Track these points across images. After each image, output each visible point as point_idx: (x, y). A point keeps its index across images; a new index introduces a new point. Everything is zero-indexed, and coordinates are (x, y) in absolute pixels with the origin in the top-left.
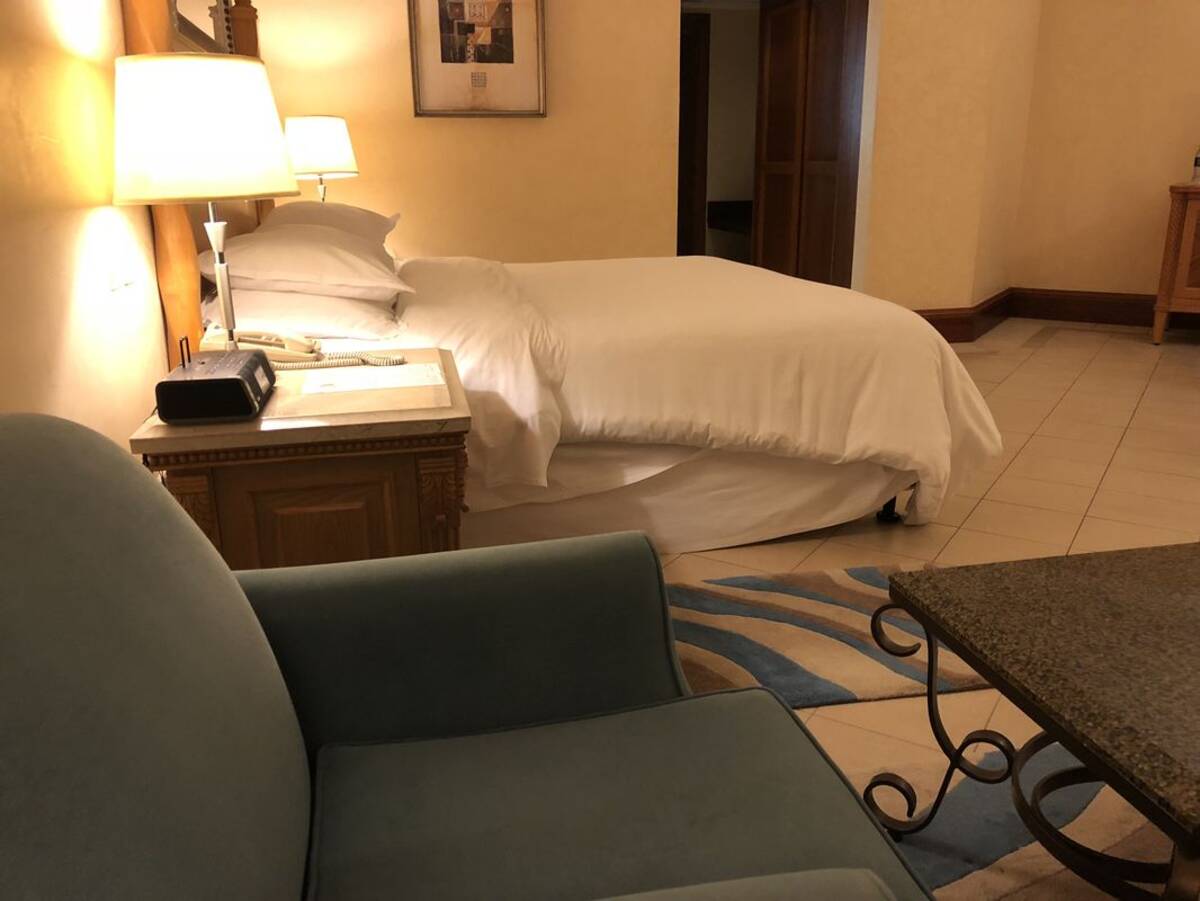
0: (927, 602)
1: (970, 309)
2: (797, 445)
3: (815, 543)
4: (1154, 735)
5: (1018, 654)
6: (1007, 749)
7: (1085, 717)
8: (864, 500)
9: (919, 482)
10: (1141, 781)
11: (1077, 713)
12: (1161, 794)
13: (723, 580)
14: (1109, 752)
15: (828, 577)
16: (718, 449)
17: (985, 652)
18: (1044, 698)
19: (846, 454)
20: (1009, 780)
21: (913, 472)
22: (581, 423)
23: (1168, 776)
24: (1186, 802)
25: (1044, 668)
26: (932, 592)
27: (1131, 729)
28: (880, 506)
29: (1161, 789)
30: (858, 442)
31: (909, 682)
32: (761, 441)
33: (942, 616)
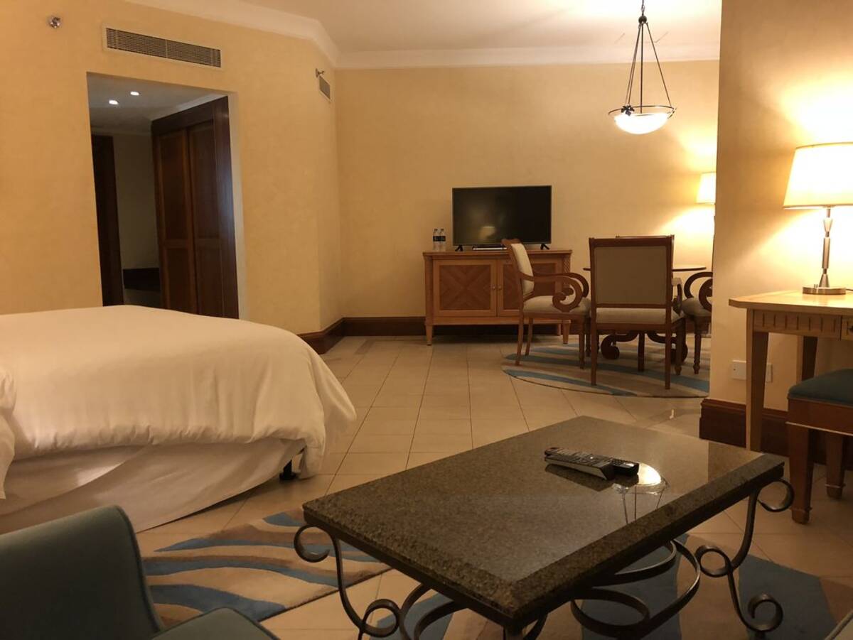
0: (331, 517)
1: (320, 332)
2: (219, 433)
3: (238, 504)
4: (481, 564)
5: (395, 536)
6: (394, 608)
7: (441, 565)
8: (270, 466)
9: (306, 447)
10: (479, 595)
11: (436, 563)
12: (492, 599)
13: (170, 547)
14: (458, 582)
15: (251, 526)
16: (157, 445)
17: (374, 540)
18: (416, 560)
19: (254, 435)
20: (398, 629)
21: (302, 440)
22: (34, 440)
23: (493, 587)
24: (506, 599)
25: (413, 540)
26: (334, 509)
27: (467, 564)
28: (281, 470)
29: (491, 596)
30: (263, 424)
31: (320, 586)
32: (191, 433)
33: (343, 524)
